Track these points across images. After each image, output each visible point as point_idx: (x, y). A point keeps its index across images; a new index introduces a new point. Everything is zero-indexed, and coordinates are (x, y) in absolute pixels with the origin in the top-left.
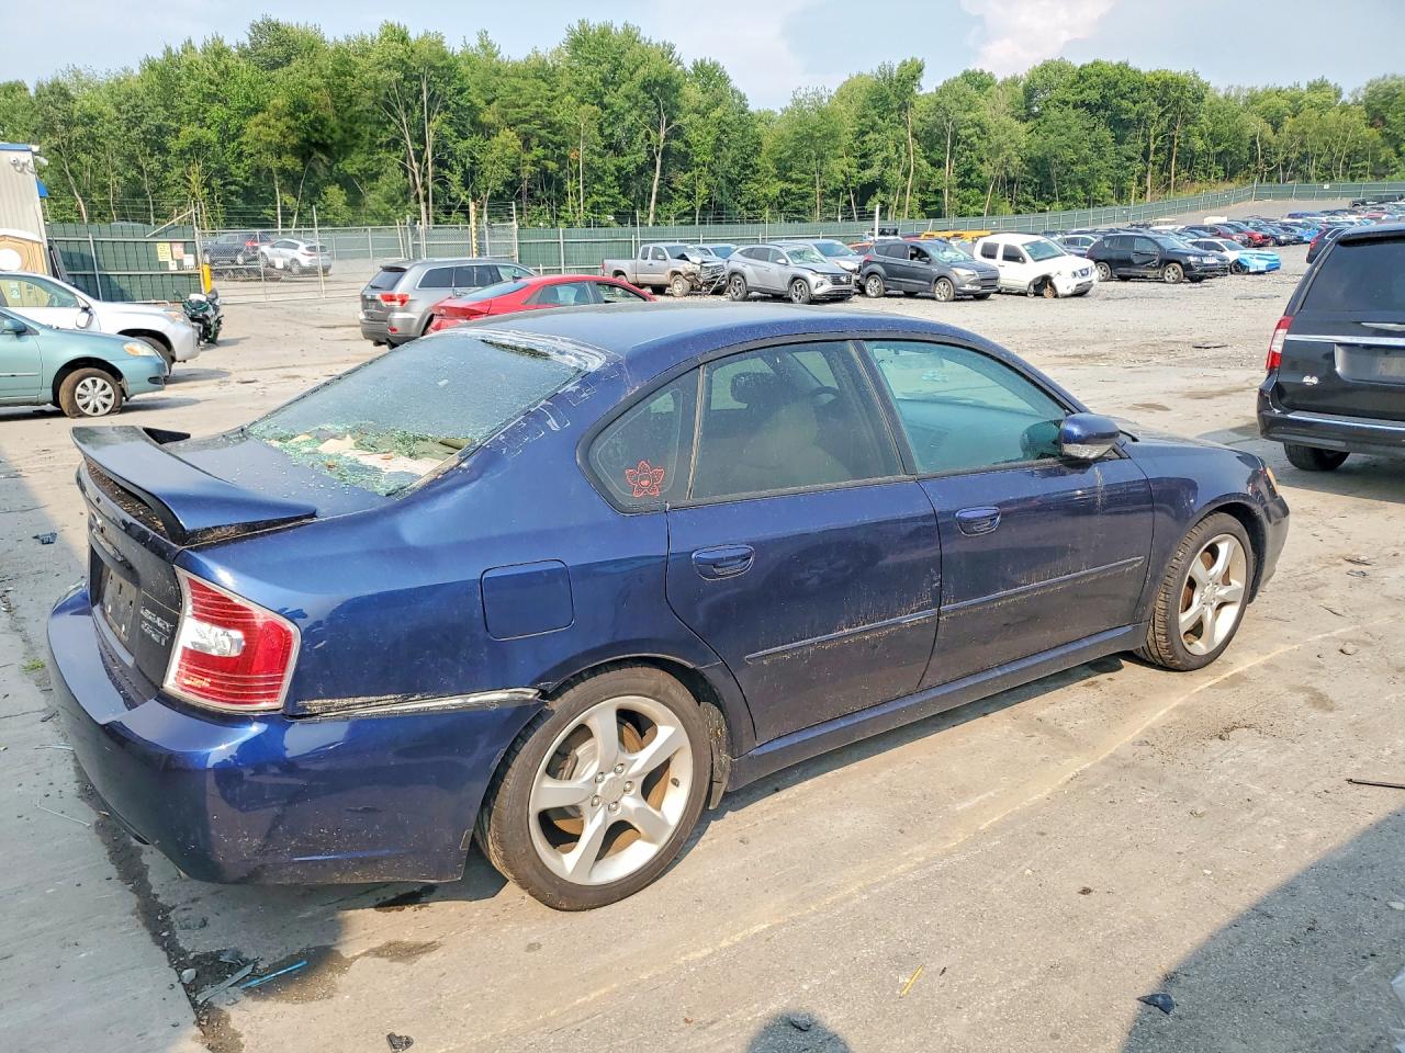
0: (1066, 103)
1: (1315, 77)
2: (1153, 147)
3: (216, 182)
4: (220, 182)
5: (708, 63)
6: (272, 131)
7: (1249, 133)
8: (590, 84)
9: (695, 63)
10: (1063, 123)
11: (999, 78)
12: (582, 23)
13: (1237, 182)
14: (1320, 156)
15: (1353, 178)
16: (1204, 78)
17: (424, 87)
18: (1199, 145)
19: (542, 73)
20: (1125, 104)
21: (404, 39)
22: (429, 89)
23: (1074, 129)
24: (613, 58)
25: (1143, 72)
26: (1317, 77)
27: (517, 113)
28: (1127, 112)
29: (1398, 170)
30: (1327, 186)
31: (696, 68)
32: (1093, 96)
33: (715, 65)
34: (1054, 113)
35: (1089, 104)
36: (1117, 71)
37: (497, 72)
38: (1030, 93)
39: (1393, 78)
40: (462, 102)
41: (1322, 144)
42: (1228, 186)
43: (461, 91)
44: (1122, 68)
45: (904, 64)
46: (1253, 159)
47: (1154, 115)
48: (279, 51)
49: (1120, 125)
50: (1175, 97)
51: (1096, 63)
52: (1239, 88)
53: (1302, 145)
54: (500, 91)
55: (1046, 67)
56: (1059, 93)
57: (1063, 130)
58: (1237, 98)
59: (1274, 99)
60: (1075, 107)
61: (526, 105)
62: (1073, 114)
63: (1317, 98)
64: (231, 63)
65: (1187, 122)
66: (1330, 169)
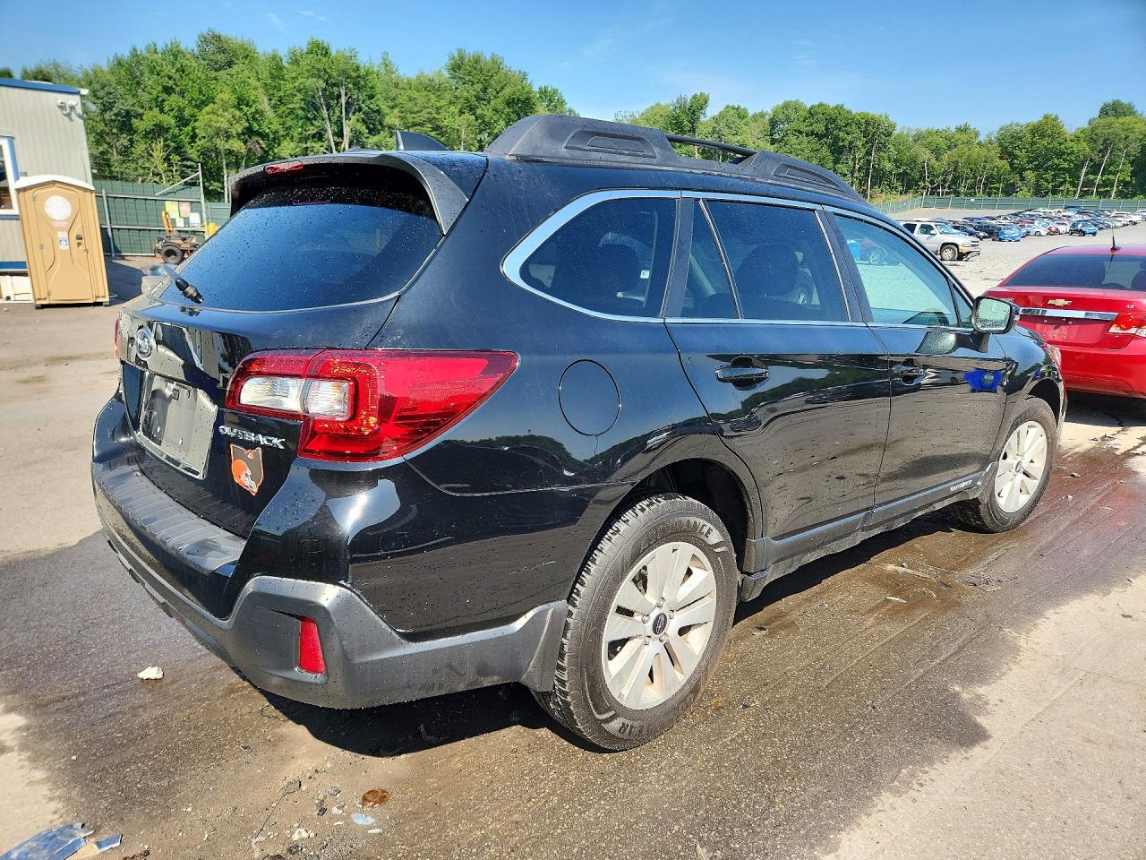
0: (800, 132)
1: (961, 123)
2: (857, 167)
3: (175, 158)
4: (178, 158)
5: (550, 89)
6: (220, 119)
7: (920, 160)
8: (467, 99)
9: (540, 89)
10: (799, 147)
11: (751, 112)
12: (460, 51)
13: (910, 195)
14: (967, 179)
15: (989, 194)
16: (892, 119)
17: (343, 93)
18: (888, 166)
19: (430, 87)
20: (841, 134)
21: (326, 53)
22: (346, 95)
23: (806, 151)
24: (485, 80)
25: (854, 112)
26: (963, 123)
27: (414, 118)
28: (843, 140)
29: (1022, 190)
30: (972, 200)
31: (541, 92)
32: (820, 128)
33: (555, 92)
34: (793, 140)
35: (817, 133)
36: (836, 111)
37: (396, 85)
38: (773, 123)
39: (1017, 125)
40: (371, 106)
41: (969, 170)
42: (904, 197)
43: (371, 97)
44: (839, 108)
45: (695, 97)
46: (922, 178)
47: (859, 144)
48: (221, 58)
49: (838, 151)
50: (874, 132)
51: (821, 105)
52: (909, 129)
53: (955, 170)
54: (399, 100)
55: (786, 106)
56: (795, 125)
57: (799, 152)
58: (908, 135)
59: (935, 137)
60: (807, 136)
61: (418, 112)
62: (805, 139)
63: (964, 137)
64: (185, 62)
65: (879, 150)
66: (974, 188)
